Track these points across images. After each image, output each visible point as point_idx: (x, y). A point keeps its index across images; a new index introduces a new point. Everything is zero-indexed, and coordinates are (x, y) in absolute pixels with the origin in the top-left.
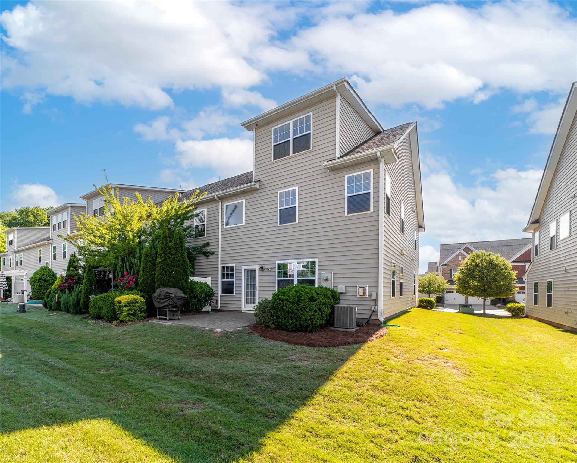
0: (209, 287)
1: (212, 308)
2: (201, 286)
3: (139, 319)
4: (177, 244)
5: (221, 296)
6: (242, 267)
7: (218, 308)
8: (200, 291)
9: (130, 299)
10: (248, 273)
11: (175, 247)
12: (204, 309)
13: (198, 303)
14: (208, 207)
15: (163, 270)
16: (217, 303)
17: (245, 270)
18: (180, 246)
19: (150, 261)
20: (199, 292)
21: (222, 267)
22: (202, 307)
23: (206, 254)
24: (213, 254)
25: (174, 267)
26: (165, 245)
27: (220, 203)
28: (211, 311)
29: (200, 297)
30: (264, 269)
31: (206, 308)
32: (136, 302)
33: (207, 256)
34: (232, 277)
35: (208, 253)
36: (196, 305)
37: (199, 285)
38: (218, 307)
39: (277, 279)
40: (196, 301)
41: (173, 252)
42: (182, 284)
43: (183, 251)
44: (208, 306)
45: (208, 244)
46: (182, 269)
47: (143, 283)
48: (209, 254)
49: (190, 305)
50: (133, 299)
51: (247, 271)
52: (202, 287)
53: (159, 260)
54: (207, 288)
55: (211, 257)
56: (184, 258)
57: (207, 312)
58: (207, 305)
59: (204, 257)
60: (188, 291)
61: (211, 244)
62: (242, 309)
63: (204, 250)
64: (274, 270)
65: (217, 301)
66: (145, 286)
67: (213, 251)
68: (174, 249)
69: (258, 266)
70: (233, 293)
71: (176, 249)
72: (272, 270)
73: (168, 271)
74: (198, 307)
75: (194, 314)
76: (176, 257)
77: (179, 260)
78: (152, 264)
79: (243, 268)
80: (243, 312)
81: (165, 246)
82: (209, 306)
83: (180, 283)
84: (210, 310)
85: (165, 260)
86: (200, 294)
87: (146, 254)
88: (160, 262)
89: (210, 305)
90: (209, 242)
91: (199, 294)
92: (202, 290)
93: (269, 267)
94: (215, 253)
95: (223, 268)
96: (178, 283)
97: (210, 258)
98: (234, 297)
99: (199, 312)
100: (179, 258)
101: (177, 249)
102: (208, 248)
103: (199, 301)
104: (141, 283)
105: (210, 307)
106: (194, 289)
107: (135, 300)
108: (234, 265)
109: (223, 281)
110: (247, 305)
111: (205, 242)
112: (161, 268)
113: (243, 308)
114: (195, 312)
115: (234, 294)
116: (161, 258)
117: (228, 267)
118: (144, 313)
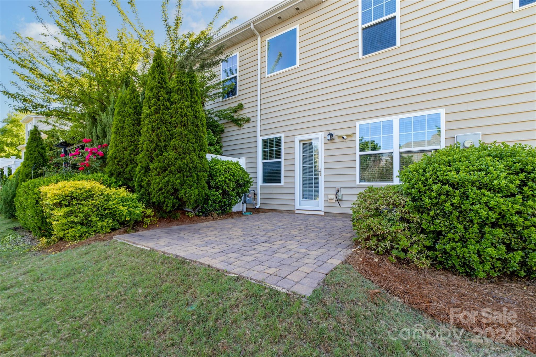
0: (241, 169)
1: (248, 207)
2: (228, 168)
3: (99, 232)
4: (182, 83)
5: (262, 187)
6: (295, 137)
7: (258, 207)
8: (227, 175)
9: (71, 189)
10: (305, 147)
11: (179, 89)
12: (235, 209)
13: (223, 198)
14: (240, 49)
15: (153, 131)
16: (255, 198)
17: (300, 141)
18: (188, 88)
19: (130, 115)
20: (226, 178)
21: (263, 140)
22: (230, 205)
23: (237, 122)
24: (248, 120)
25: (175, 127)
26: (159, 82)
27: (259, 38)
28: (247, 211)
29: (228, 187)
30: (334, 137)
31: (238, 207)
32: (92, 196)
33: (240, 125)
34: (279, 156)
35: (240, 120)
36: (220, 202)
37: (226, 165)
38: (256, 204)
39: (358, 153)
40: (220, 194)
41: (175, 97)
42: (191, 159)
43: (194, 98)
44: (241, 203)
45: (241, 107)
46: (191, 132)
47: (116, 158)
48: (243, 121)
49: (210, 201)
50: (80, 189)
51: (303, 144)
52: (231, 169)
53: (146, 111)
54: (239, 171)
55: (246, 125)
56: (196, 112)
57: (240, 213)
58: (240, 201)
59: (236, 128)
60: (204, 176)
61: (245, 106)
62: (296, 208)
63: (236, 116)
64: (353, 139)
65: (255, 194)
66: (118, 164)
67: (248, 116)
68: (176, 92)
69: (323, 133)
70: (280, 182)
71: (179, 91)
72: (350, 139)
73: (163, 134)
74: (225, 206)
75: (217, 219)
76: (181, 108)
77: (186, 114)
78: (133, 120)
79: (297, 139)
80: (297, 212)
81: (159, 85)
82: (243, 203)
83: (187, 158)
84: (245, 210)
85: (157, 111)
86: (228, 181)
87: (122, 102)
88: (149, 115)
89: (245, 202)
90: (243, 102)
91: (225, 182)
92: (230, 175)
93: (343, 133)
94: (252, 120)
95: (265, 142)
96: (183, 158)
97: (244, 127)
98: (282, 187)
99: (227, 214)
100: (185, 110)
101: (182, 93)
102: (241, 112)
103: (225, 193)
104: (111, 157)
105: (245, 205)
106: (216, 171)
107: (86, 192)
108: (282, 135)
109: (263, 163)
110: (305, 202)
111: (236, 104)
112: (150, 126)
113: (297, 206)
114: (218, 214)
115: (283, 183)
116: (150, 108)
117: (271, 141)
118: (111, 220)
